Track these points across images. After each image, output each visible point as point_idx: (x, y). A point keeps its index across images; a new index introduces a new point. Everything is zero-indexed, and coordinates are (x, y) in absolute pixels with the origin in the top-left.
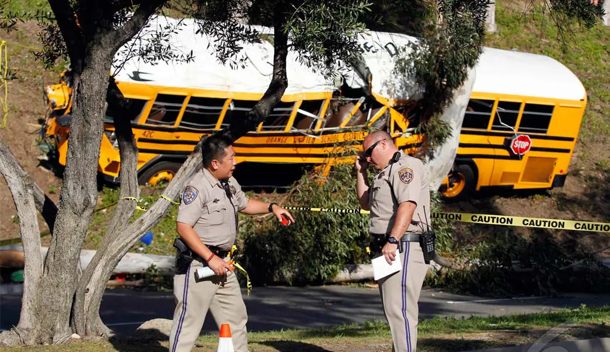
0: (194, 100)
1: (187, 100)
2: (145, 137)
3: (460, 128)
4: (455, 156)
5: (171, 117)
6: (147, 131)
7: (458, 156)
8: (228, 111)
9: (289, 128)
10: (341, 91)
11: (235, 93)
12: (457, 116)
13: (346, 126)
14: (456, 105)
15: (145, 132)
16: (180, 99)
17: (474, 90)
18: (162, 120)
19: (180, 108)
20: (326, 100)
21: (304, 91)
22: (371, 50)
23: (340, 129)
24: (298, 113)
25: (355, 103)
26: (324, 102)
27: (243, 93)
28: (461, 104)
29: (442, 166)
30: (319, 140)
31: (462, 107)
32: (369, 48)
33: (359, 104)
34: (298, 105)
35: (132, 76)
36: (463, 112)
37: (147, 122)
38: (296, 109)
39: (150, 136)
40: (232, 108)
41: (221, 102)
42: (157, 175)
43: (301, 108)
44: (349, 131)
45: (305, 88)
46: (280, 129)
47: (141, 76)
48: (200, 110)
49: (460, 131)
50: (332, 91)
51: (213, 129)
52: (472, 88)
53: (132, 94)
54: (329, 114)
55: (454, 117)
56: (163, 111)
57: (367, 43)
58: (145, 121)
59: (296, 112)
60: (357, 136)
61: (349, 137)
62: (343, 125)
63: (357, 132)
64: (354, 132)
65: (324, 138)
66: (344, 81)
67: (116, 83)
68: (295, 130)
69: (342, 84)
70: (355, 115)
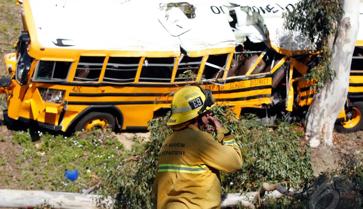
0: (112, 60)
1: (106, 60)
2: (75, 92)
3: (349, 71)
4: (347, 94)
5: (94, 74)
6: (76, 87)
7: (350, 94)
8: (144, 68)
9: (199, 78)
10: (243, 46)
11: (147, 52)
12: (344, 62)
13: (251, 74)
14: (343, 52)
15: (74, 88)
16: (101, 59)
17: (358, 38)
18: (88, 77)
19: (101, 67)
20: (230, 53)
22: (272, 11)
23: (247, 77)
24: (206, 66)
25: (259, 54)
26: (229, 55)
27: (155, 52)
28: (347, 51)
29: (336, 103)
30: (227, 87)
31: (349, 53)
32: (270, 9)
33: (262, 56)
34: (205, 59)
35: (56, 42)
36: (350, 57)
37: (75, 79)
38: (204, 63)
39: (79, 91)
40: (147, 64)
41: (137, 60)
42: (91, 123)
43: (208, 61)
44: (255, 78)
45: (210, 45)
47: (64, 42)
48: (120, 67)
49: (349, 74)
50: (235, 46)
51: (133, 83)
52: (356, 37)
53: (58, 58)
54: (234, 65)
55: (342, 63)
56: (87, 70)
57: (269, 5)
58: (73, 79)
59: (204, 65)
60: (262, 82)
61: (255, 83)
62: (248, 74)
63: (262, 79)
64: (259, 79)
65: (232, 85)
66: (247, 37)
67: (42, 49)
68: (205, 80)
69: (245, 40)
70: (259, 65)
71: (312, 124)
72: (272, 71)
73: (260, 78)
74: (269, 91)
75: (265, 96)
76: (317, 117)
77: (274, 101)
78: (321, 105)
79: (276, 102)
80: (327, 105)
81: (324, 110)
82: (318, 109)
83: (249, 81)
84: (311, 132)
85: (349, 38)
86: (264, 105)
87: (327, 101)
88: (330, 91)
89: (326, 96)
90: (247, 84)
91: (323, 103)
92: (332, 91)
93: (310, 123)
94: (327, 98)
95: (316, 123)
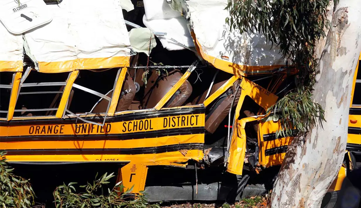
9: (61, 111)
10: (149, 55)
13: (165, 106)
20: (122, 68)
21: (82, 56)
23: (156, 111)
24: (73, 88)
28: (341, 69)
30: (117, 128)
31: (344, 73)
33: (187, 74)
34: (73, 77)
38: (71, 84)
43: (77, 82)
44: (173, 114)
45: (84, 52)
46: (49, 113)
50: (129, 56)
54: (130, 90)
55: (332, 90)
59: (71, 88)
60: (186, 122)
61: (172, 123)
62: (159, 106)
63: (186, 116)
64: (181, 116)
65: (126, 126)
66: (158, 40)
68: (72, 115)
69: (154, 44)
70: (180, 90)
71: (279, 199)
72: (207, 103)
73: (182, 114)
74: (200, 138)
75: (193, 146)
76: (289, 188)
77: (211, 156)
79: (215, 157)
81: (300, 176)
82: (290, 174)
83: (162, 119)
85: (344, 46)
86: (191, 162)
87: (306, 159)
89: (304, 150)
90: (158, 124)
91: (299, 163)
92: (314, 142)
93: (276, 197)
94: (306, 153)
95: (287, 198)
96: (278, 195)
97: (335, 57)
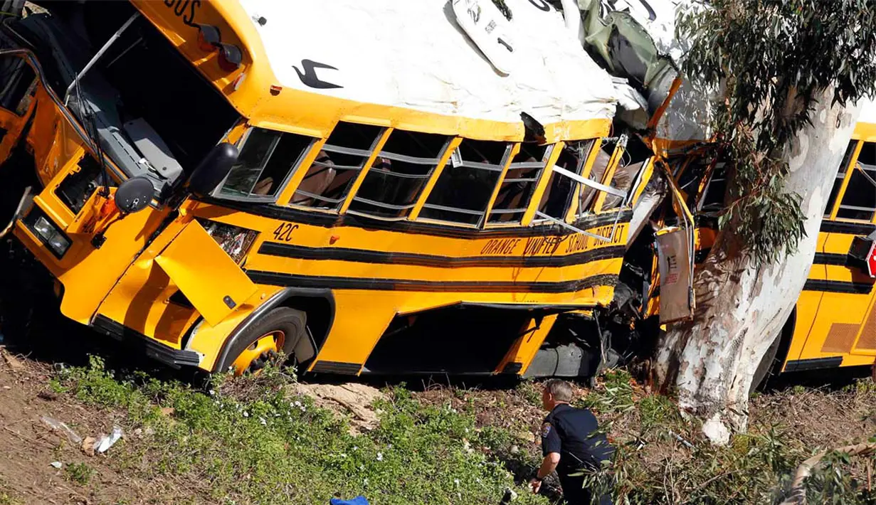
0: (396, 139)
1: (383, 140)
2: (275, 241)
6: (287, 223)
9: (531, 213)
15: (282, 226)
19: (364, 161)
20: (595, 140)
21: (568, 116)
23: (595, 217)
33: (618, 153)
34: (555, 153)
35: (303, 72)
37: (294, 197)
39: (287, 238)
44: (605, 221)
50: (612, 117)
59: (551, 172)
65: (572, 241)
67: (275, 91)
71: (697, 373)
74: (616, 265)
76: (724, 354)
78: (738, 314)
80: (757, 314)
81: (745, 331)
82: (728, 328)
83: (596, 231)
84: (697, 396)
87: (758, 303)
88: (771, 273)
89: (756, 288)
91: (747, 310)
92: (779, 274)
93: (691, 370)
94: (761, 294)
95: (721, 370)
96: (694, 366)
97: (834, 129)
